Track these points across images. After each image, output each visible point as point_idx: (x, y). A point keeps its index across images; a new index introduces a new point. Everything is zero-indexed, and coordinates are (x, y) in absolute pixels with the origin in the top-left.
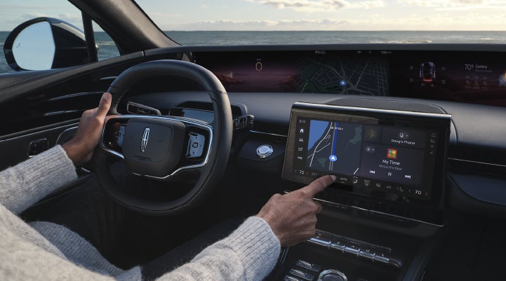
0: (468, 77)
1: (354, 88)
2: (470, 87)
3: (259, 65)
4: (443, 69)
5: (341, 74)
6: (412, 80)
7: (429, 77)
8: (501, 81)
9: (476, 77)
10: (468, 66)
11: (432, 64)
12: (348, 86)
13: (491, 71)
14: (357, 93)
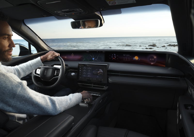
0: (124, 58)
1: (96, 60)
2: (125, 60)
3: (73, 55)
4: (118, 56)
5: (93, 57)
6: (110, 58)
7: (114, 58)
8: (134, 59)
9: (126, 58)
10: (124, 55)
11: (115, 55)
12: (94, 59)
13: (131, 56)
14: (97, 61)
